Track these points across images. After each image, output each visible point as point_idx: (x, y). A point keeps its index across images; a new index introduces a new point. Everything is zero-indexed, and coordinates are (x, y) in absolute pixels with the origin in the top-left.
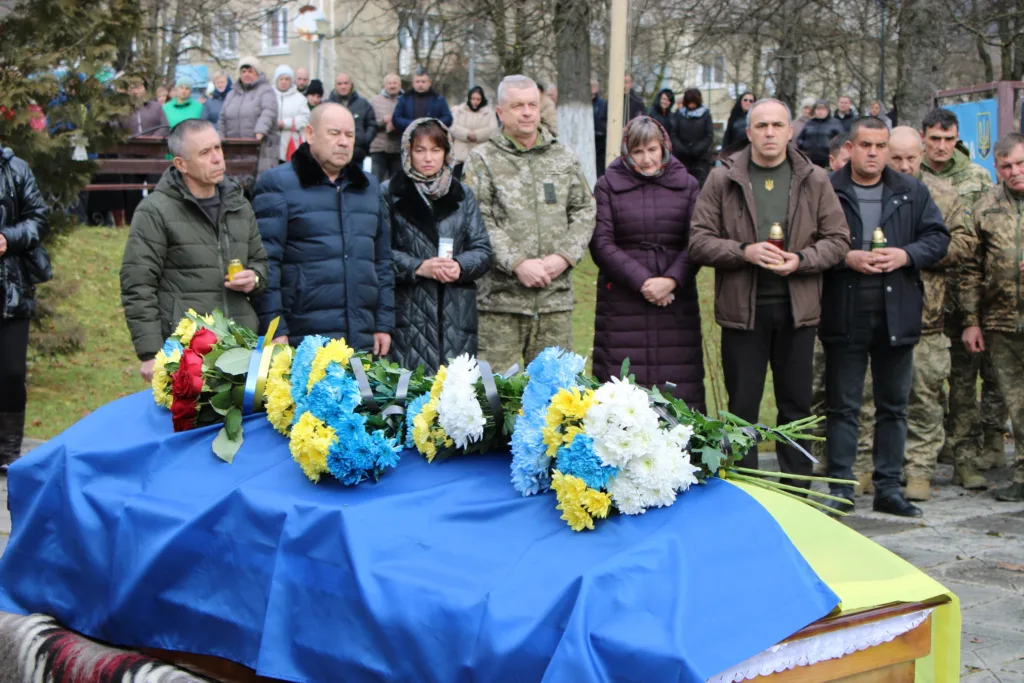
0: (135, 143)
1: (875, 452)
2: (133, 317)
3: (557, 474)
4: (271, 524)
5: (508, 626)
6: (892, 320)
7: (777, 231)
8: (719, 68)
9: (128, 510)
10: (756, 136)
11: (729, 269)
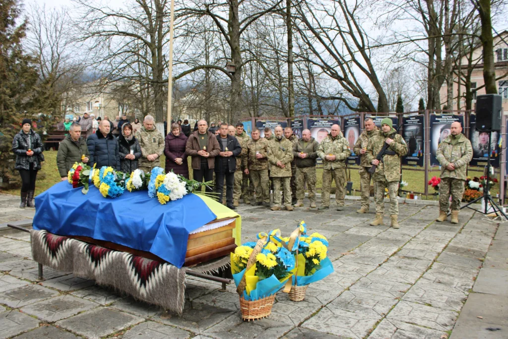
0: (57, 131)
1: (227, 196)
2: (60, 168)
3: (158, 193)
4: (96, 206)
5: (148, 224)
6: (230, 167)
7: (205, 148)
8: (193, 116)
9: (63, 206)
10: (200, 127)
11: (194, 156)
